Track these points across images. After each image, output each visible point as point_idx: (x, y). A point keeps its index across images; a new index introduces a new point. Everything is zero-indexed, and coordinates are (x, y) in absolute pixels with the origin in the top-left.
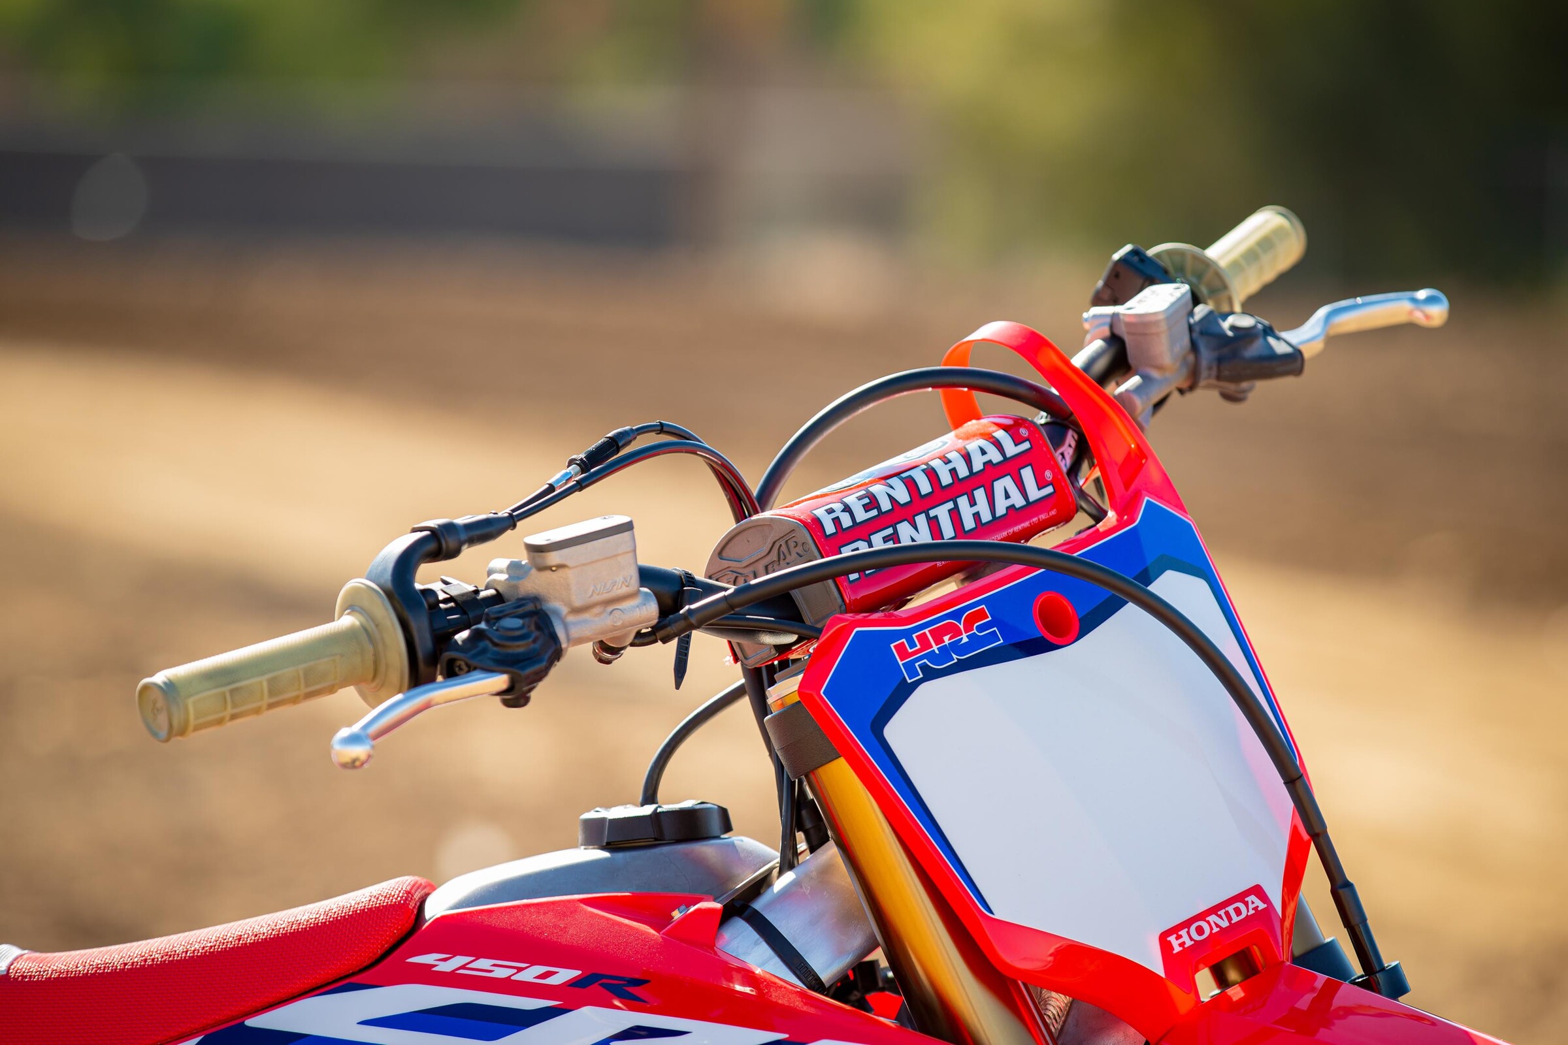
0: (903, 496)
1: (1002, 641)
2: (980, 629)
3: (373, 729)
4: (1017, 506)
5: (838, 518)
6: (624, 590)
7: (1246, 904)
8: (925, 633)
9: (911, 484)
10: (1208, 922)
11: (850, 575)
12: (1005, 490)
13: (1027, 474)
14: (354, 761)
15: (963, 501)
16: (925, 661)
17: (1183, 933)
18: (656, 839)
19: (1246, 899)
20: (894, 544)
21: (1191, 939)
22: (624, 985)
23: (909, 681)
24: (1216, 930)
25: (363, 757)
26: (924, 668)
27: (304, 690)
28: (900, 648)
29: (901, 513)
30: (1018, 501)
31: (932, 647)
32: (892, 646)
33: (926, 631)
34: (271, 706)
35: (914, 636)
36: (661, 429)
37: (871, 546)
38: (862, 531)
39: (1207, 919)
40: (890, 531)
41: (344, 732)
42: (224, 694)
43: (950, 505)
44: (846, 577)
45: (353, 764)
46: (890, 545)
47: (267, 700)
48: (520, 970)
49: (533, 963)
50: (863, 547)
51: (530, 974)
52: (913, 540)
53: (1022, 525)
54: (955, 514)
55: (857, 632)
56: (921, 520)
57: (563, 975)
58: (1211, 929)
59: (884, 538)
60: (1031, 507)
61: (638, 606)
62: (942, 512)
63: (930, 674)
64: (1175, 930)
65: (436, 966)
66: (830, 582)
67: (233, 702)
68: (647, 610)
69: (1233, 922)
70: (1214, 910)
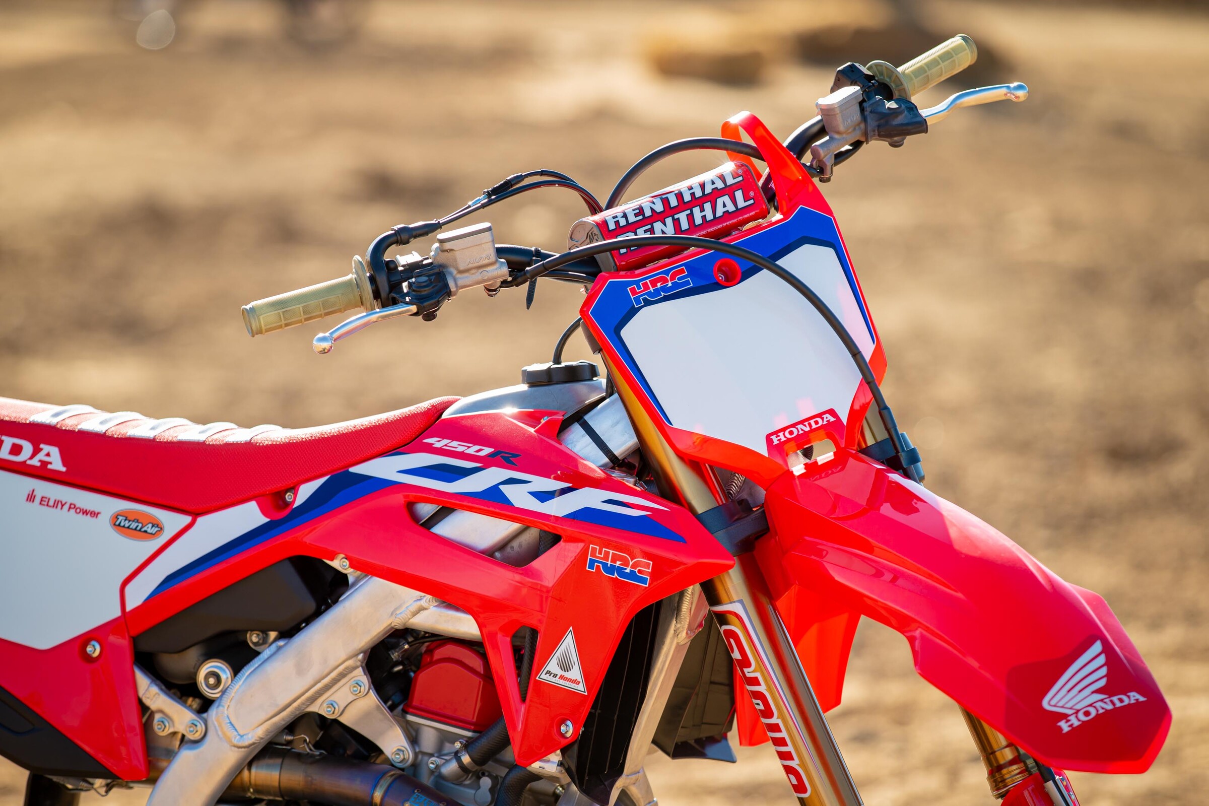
0: (659, 207)
1: (692, 285)
2: (679, 279)
3: (335, 335)
4: (730, 211)
5: (618, 221)
6: (486, 261)
7: (823, 419)
8: (647, 282)
9: (666, 202)
10: (797, 429)
11: (621, 250)
12: (724, 205)
13: (739, 194)
14: (324, 350)
15: (696, 210)
16: (646, 296)
17: (781, 434)
18: (549, 382)
19: (823, 416)
20: (651, 234)
21: (785, 437)
22: (510, 457)
23: (636, 307)
24: (801, 432)
25: (328, 348)
26: (645, 300)
27: (323, 312)
28: (633, 290)
29: (658, 217)
30: (731, 208)
31: (650, 289)
32: (628, 289)
33: (648, 281)
34: (306, 319)
35: (640, 283)
36: (542, 173)
37: (636, 234)
38: (632, 227)
39: (796, 427)
40: (649, 227)
41: (321, 335)
42: (279, 313)
43: (688, 212)
44: (618, 251)
45: (324, 352)
46: (648, 235)
47: (303, 317)
48: (469, 447)
49: (475, 444)
50: (631, 236)
51: (472, 450)
52: (663, 232)
53: (732, 221)
54: (691, 217)
55: (610, 282)
56: (669, 221)
57: (487, 451)
58: (798, 431)
59: (644, 231)
60: (739, 211)
61: (496, 269)
62: (683, 217)
63: (648, 303)
64: (776, 433)
65: (434, 444)
66: (608, 253)
67: (284, 317)
68: (502, 270)
69: (813, 428)
70: (802, 422)
